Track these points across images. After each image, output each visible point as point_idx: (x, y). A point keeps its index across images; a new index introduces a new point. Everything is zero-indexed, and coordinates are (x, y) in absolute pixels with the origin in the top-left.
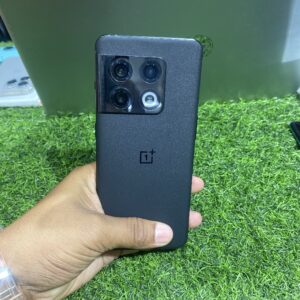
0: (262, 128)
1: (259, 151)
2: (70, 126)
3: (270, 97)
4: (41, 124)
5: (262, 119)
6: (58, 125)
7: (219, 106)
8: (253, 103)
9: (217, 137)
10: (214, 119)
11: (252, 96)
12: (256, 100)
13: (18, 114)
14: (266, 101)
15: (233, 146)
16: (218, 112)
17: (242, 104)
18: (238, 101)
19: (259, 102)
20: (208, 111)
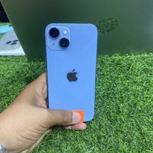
0: (144, 70)
1: (142, 82)
2: (40, 66)
3: (148, 53)
4: (24, 65)
5: (144, 65)
6: (33, 66)
7: (120, 57)
8: (139, 56)
9: (119, 74)
10: (117, 64)
11: (138, 53)
12: (141, 54)
13: (13, 60)
14: (146, 55)
15: (128, 80)
16: (119, 60)
17: (133, 57)
18: (131, 55)
19: (142, 55)
20: (114, 60)
